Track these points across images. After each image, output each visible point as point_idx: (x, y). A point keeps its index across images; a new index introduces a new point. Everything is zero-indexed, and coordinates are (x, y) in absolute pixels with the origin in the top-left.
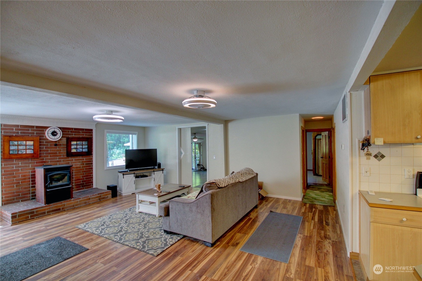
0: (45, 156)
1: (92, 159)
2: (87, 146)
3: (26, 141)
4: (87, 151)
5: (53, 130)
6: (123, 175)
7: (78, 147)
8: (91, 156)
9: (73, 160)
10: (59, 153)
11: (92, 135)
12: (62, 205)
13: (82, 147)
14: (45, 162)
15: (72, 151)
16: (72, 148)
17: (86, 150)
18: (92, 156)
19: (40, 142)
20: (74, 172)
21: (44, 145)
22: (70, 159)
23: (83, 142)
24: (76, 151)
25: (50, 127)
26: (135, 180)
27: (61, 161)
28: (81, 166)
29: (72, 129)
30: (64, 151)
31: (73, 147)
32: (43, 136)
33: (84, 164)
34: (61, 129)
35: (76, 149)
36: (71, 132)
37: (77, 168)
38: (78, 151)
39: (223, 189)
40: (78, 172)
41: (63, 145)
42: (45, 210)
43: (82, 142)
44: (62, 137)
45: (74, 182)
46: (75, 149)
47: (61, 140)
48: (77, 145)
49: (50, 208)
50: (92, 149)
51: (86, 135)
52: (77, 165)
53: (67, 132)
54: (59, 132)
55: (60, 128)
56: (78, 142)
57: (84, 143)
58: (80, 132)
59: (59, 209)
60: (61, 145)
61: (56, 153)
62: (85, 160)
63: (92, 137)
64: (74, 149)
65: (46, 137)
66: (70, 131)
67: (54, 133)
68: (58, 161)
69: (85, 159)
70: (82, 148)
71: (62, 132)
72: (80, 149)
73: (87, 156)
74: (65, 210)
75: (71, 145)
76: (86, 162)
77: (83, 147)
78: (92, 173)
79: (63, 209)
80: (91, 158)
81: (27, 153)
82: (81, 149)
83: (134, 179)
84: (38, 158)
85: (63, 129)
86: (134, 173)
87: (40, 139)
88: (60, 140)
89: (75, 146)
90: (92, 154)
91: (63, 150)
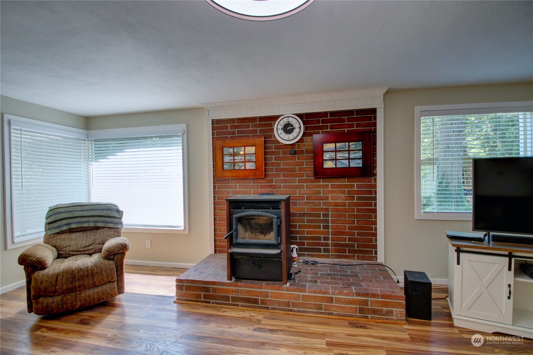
0: (274, 176)
1: (375, 186)
2: (360, 154)
3: (245, 146)
4: (361, 166)
5: (286, 120)
6: (459, 251)
7: (339, 155)
8: (373, 178)
9: (327, 186)
10: (300, 170)
11: (375, 125)
13: (347, 156)
14: (274, 187)
15: (325, 166)
16: (325, 158)
17: (359, 164)
18: (375, 180)
19: (265, 148)
20: (330, 213)
21: (273, 153)
22: (321, 183)
23: (351, 144)
24: (335, 167)
25: (282, 115)
27: (303, 187)
28: (347, 201)
29: (326, 114)
30: (308, 166)
31: (326, 156)
32: (271, 136)
33: (354, 197)
34: (301, 118)
35: (334, 161)
36: (323, 122)
37: (336, 205)
38: (339, 165)
40: (340, 216)
41: (307, 152)
42: (228, 291)
43: (347, 144)
44: (305, 135)
45: (330, 236)
46: (332, 160)
47: (303, 142)
48: (336, 151)
49: (237, 291)
50: (375, 162)
51: (358, 125)
52: (338, 198)
53: (315, 122)
54: (296, 125)
55: (299, 115)
56: (338, 145)
57: (354, 146)
58: (344, 121)
59: (256, 301)
60: (302, 152)
61: (294, 170)
62: (356, 189)
63: (375, 130)
64: (330, 162)
65: (275, 137)
66: (321, 119)
67: (288, 129)
68: (297, 187)
69: (356, 185)
70: (349, 159)
71: (304, 125)
72: (343, 161)
73: (361, 179)
74: (267, 308)
75: (323, 152)
76: (357, 192)
77: (352, 156)
78: (375, 223)
80: (373, 183)
81: (247, 168)
82: (346, 162)
84: (263, 179)
85: (306, 118)
87: (265, 141)
88: (301, 140)
89: (333, 154)
90: (375, 175)
91: (306, 162)
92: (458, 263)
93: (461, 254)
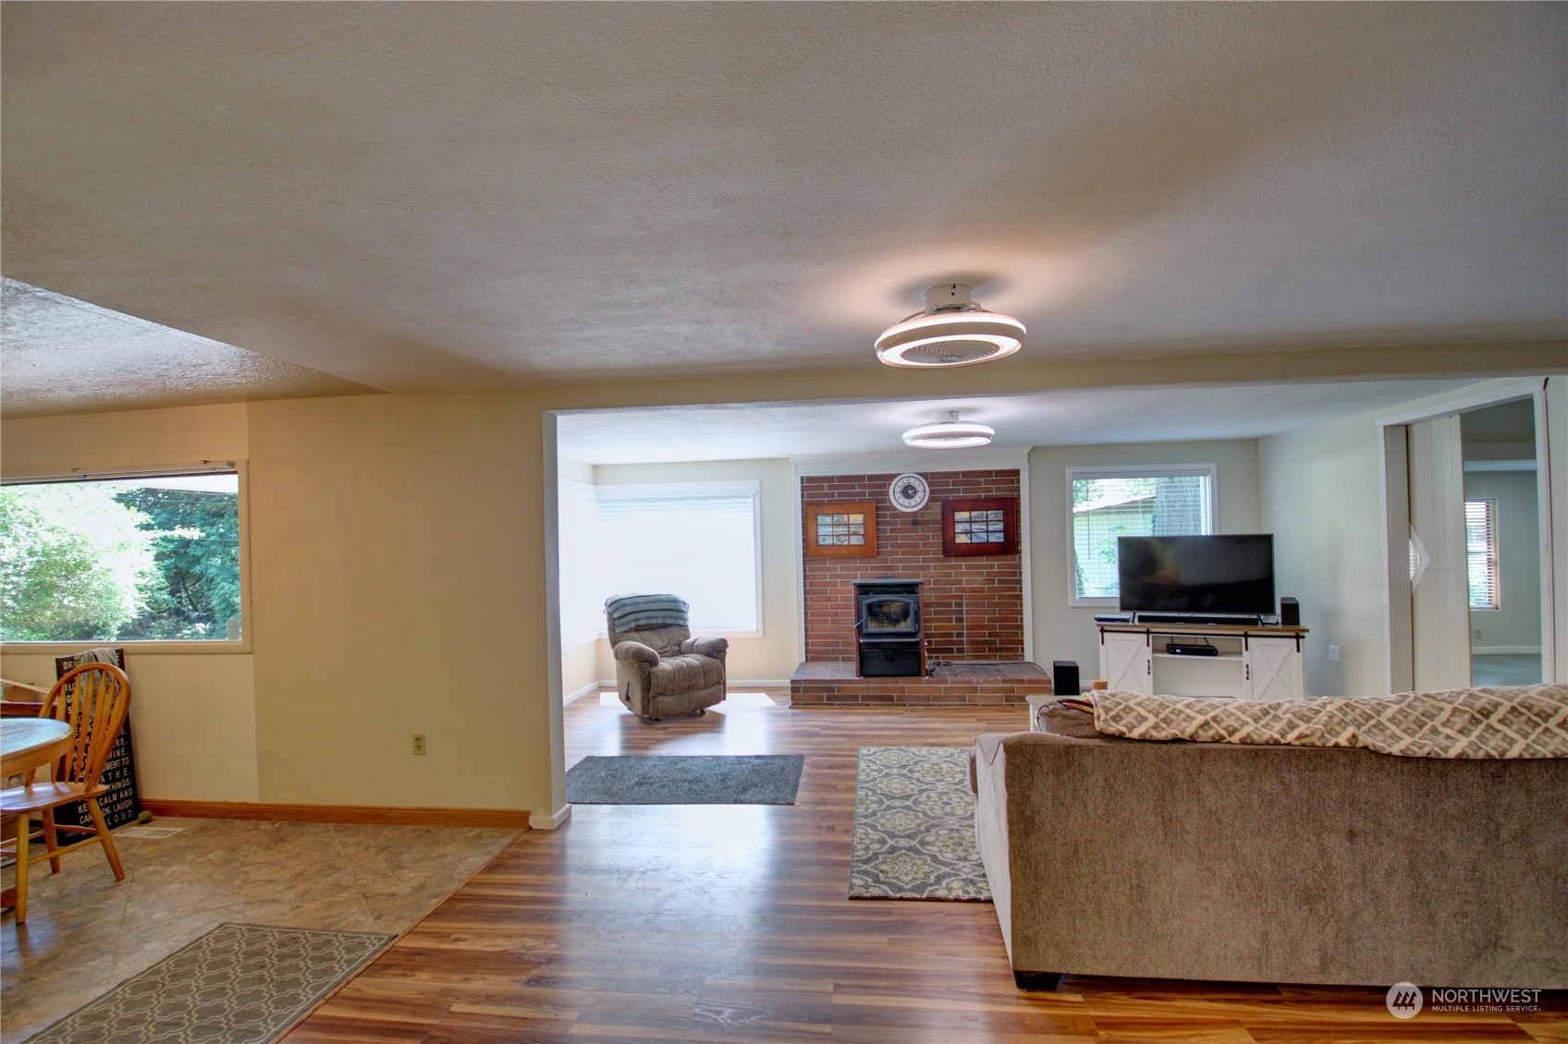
0: (890, 553)
1: (1019, 566)
2: (1000, 526)
3: (848, 514)
4: (1002, 540)
5: (905, 481)
6: (1103, 631)
7: (975, 527)
8: (1017, 556)
9: (960, 567)
10: (924, 545)
11: (1018, 490)
12: (897, 688)
13: (985, 527)
14: (890, 568)
15: (957, 541)
16: (957, 531)
17: (999, 538)
18: (1020, 558)
19: (877, 516)
20: (964, 602)
21: (888, 523)
22: (953, 563)
23: (989, 512)
24: (969, 541)
25: (899, 474)
26: (1153, 657)
27: (928, 567)
28: (986, 586)
29: (957, 474)
30: (935, 540)
31: (959, 528)
32: (884, 501)
33: (994, 580)
34: (926, 479)
35: (969, 535)
36: (954, 483)
37: (972, 590)
38: (975, 540)
39: (1131, 746)
40: (977, 604)
41: (934, 522)
42: (857, 690)
43: (985, 512)
44: (931, 499)
45: (965, 631)
46: (966, 533)
47: (928, 509)
48: (971, 521)
49: (868, 689)
50: (1018, 535)
51: (997, 489)
52: (975, 581)
53: (943, 483)
54: (920, 488)
55: (922, 475)
56: (974, 513)
57: (993, 516)
58: (979, 483)
60: (927, 522)
61: (916, 546)
62: (996, 570)
63: (1019, 495)
64: (964, 535)
65: (890, 502)
66: (951, 480)
67: (908, 492)
68: (921, 568)
69: (996, 564)
70: (987, 532)
71: (930, 486)
72: (980, 535)
73: (1003, 557)
75: (955, 522)
76: (999, 574)
77: (991, 528)
78: (1021, 612)
79: (899, 699)
80: (1017, 562)
81: (851, 543)
82: (984, 535)
83: (1147, 653)
84: (874, 557)
85: (932, 478)
86: (1148, 632)
87: (877, 507)
88: (926, 507)
89: (967, 526)
90: (1019, 552)
91: (933, 536)
92: (1103, 643)
93: (1105, 634)
